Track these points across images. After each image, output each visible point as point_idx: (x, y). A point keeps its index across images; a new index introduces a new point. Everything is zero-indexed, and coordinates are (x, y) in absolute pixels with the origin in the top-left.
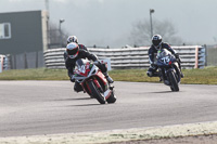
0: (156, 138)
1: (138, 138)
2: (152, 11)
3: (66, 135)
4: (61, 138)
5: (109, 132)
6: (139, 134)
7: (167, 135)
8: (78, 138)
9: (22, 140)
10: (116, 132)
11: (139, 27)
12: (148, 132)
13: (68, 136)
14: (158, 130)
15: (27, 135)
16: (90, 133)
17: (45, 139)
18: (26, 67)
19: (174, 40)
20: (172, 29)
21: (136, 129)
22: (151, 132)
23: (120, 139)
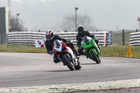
0: (79, 91)
1: (67, 90)
2: (77, 9)
4: (17, 90)
5: (48, 87)
6: (68, 88)
7: (86, 89)
8: (28, 90)
10: (53, 86)
12: (73, 87)
13: (22, 89)
14: (80, 86)
16: (36, 87)
17: (7, 90)
20: (89, 20)
21: (66, 85)
22: (76, 87)
23: (56, 91)
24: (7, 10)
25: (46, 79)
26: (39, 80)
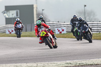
0: (86, 65)
1: (78, 65)
2: (85, 6)
3: (44, 63)
4: (42, 64)
5: (65, 62)
6: (78, 63)
7: (91, 63)
8: (50, 64)
9: (24, 65)
10: (68, 62)
11: (79, 13)
13: (46, 64)
14: (87, 61)
15: (26, 63)
16: (56, 62)
17: (35, 65)
18: (26, 31)
19: (95, 19)
20: (94, 14)
21: (77, 61)
22: (84, 62)
23: (70, 65)
24: (35, 6)
25: (63, 57)
26: (58, 57)
